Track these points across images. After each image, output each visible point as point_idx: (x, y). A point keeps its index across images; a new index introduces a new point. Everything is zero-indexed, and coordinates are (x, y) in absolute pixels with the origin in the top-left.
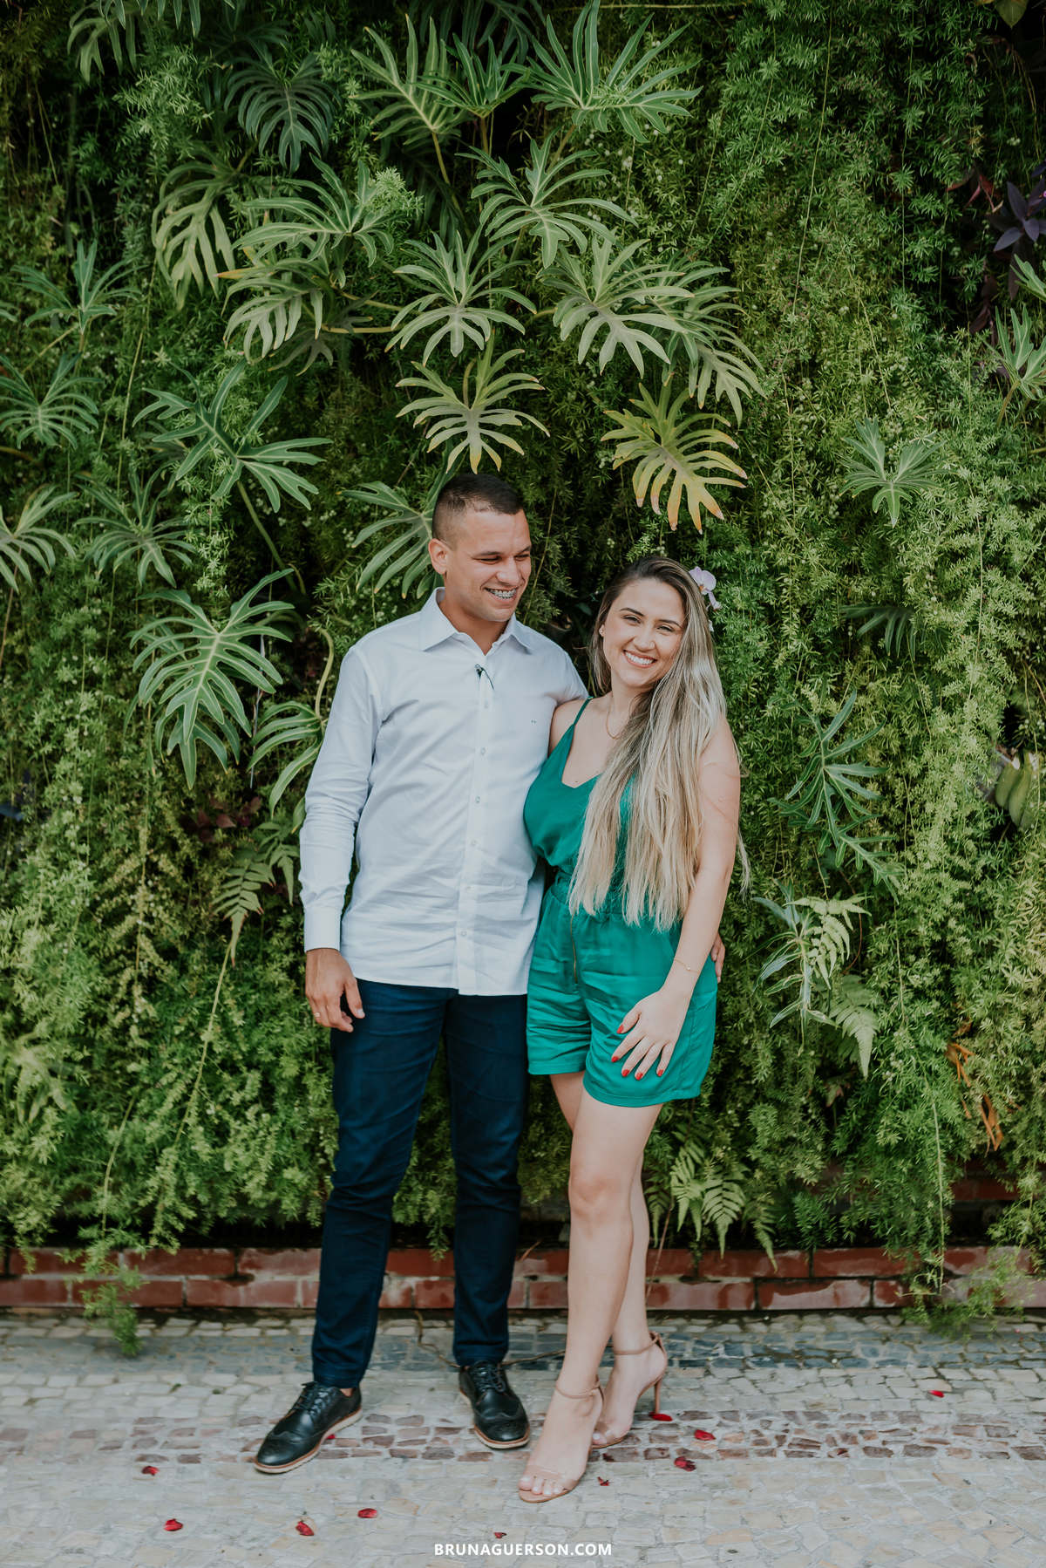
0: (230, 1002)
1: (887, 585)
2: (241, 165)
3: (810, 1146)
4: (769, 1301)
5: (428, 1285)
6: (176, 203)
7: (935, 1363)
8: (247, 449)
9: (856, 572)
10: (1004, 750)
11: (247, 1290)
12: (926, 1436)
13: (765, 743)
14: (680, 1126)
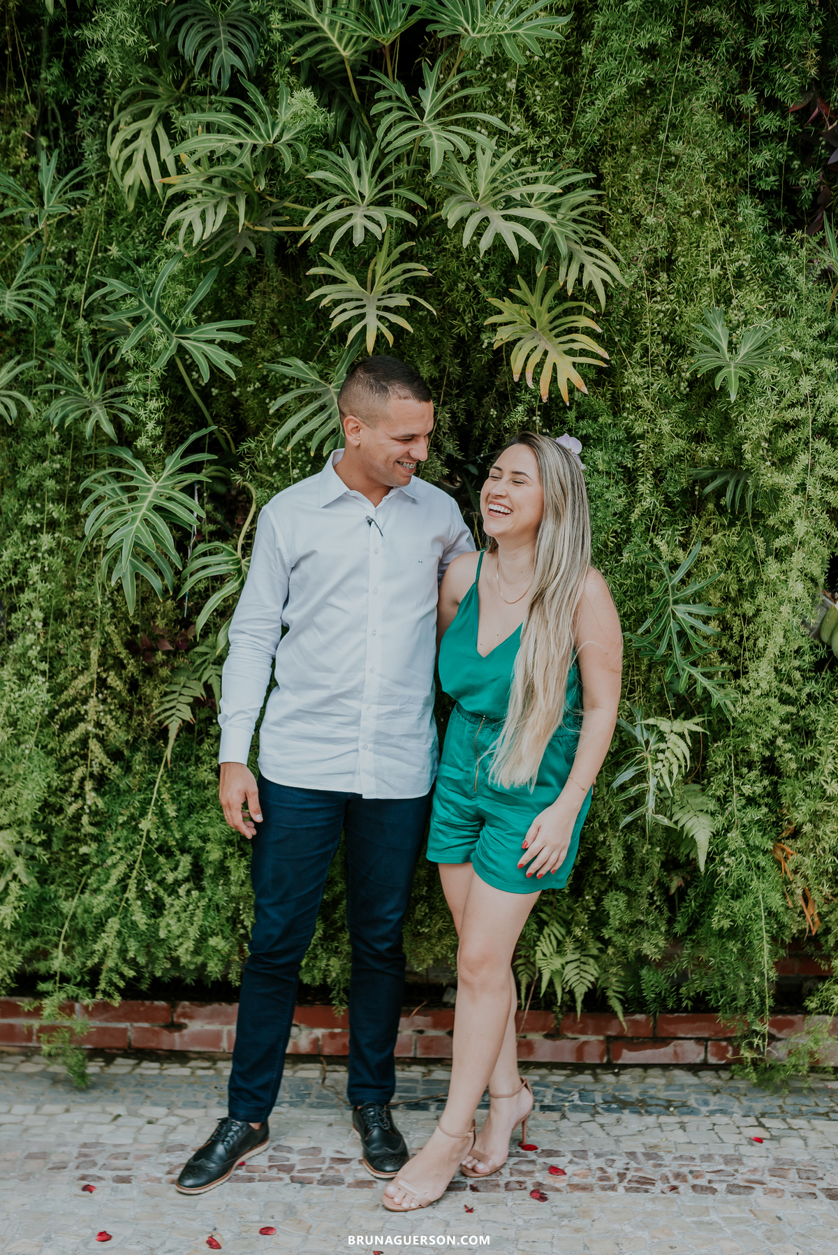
0: (166, 796)
1: (728, 452)
2: (183, 87)
3: (655, 927)
4: (619, 1056)
5: (333, 1036)
6: (129, 119)
7: (757, 1113)
8: (182, 329)
9: (703, 440)
10: (829, 595)
11: (181, 1036)
12: (746, 1177)
13: (621, 585)
14: (545, 908)
